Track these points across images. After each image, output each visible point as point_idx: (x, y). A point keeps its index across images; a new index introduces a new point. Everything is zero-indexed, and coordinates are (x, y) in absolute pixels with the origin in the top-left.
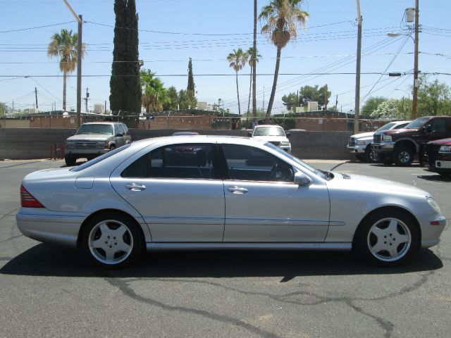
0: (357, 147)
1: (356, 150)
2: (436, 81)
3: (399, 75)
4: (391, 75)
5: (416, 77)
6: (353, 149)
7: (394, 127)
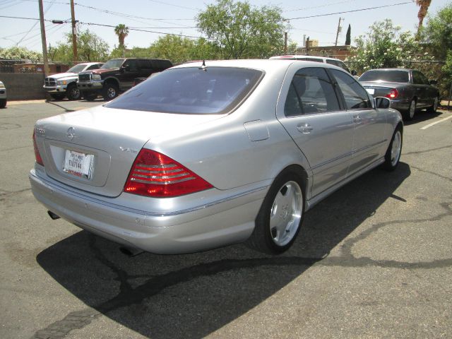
0: (58, 86)
1: (58, 90)
2: (88, 31)
3: (61, 22)
4: (54, 22)
5: (74, 26)
6: (54, 89)
7: (86, 68)
